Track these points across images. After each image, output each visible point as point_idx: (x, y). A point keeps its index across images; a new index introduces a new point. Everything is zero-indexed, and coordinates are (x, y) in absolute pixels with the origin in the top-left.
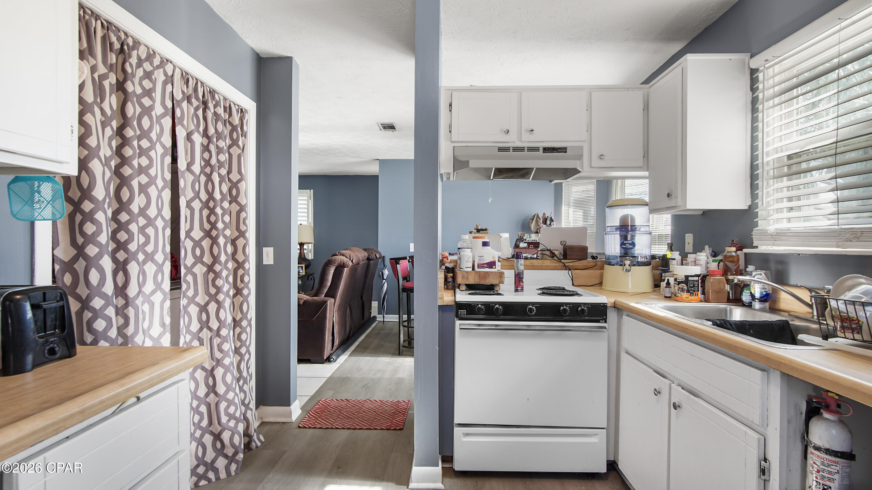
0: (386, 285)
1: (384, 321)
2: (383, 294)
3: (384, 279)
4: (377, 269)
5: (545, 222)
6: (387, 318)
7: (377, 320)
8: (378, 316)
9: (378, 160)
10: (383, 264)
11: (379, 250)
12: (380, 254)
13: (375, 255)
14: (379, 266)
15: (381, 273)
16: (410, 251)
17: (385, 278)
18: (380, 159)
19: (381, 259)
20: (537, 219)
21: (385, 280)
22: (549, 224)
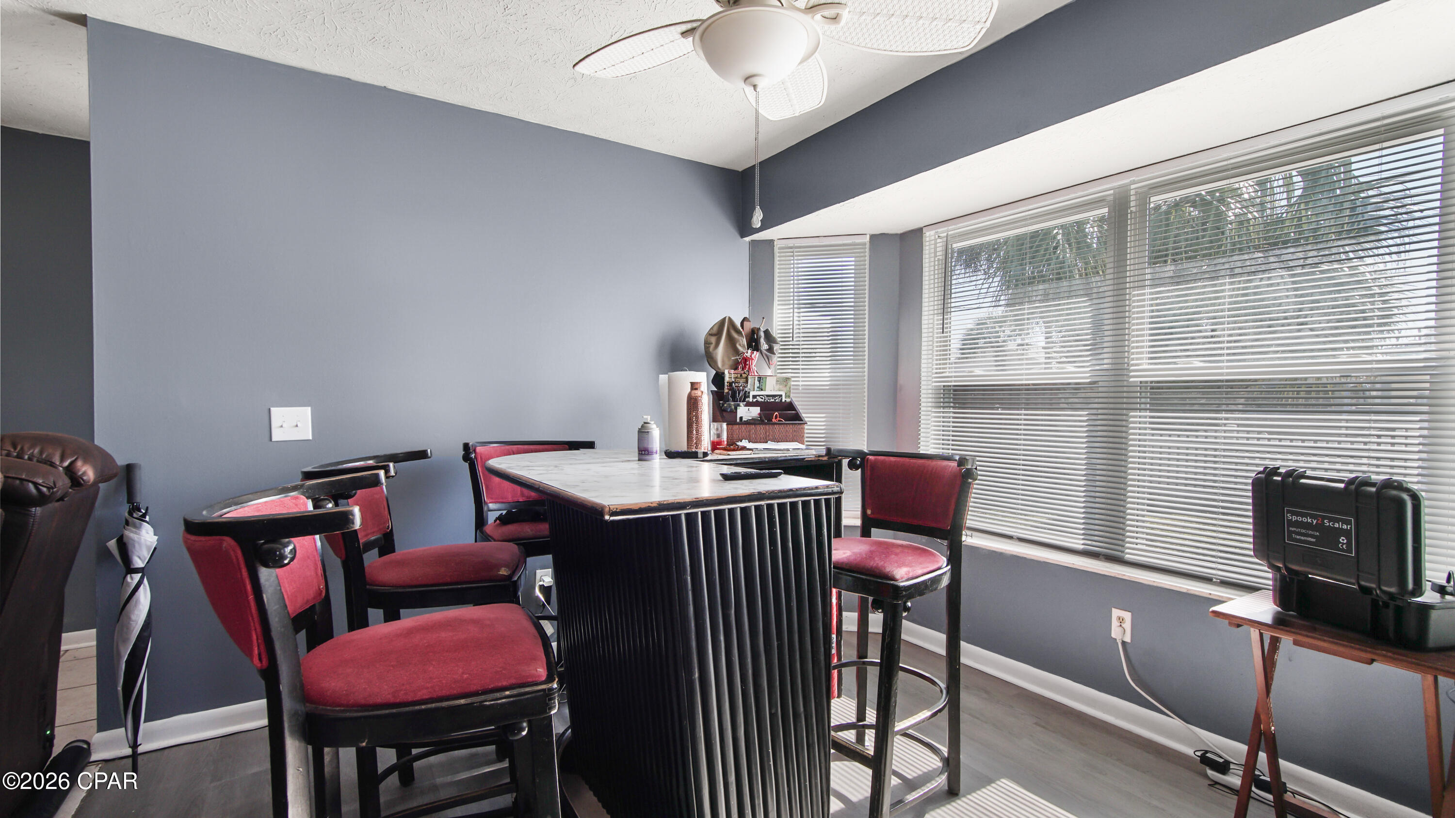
0: (144, 599)
1: (135, 756)
2: (126, 640)
3: (137, 570)
4: (91, 524)
5: (753, 343)
6: (151, 736)
7: (94, 758)
8: (98, 738)
9: (81, 20)
10: (124, 497)
11: (99, 440)
12: (102, 459)
13: (70, 471)
14: (99, 511)
15: (112, 544)
16: (275, 438)
17: (139, 563)
18: (93, 12)
19: (113, 482)
20: (729, 334)
21: (137, 577)
22: (767, 350)
